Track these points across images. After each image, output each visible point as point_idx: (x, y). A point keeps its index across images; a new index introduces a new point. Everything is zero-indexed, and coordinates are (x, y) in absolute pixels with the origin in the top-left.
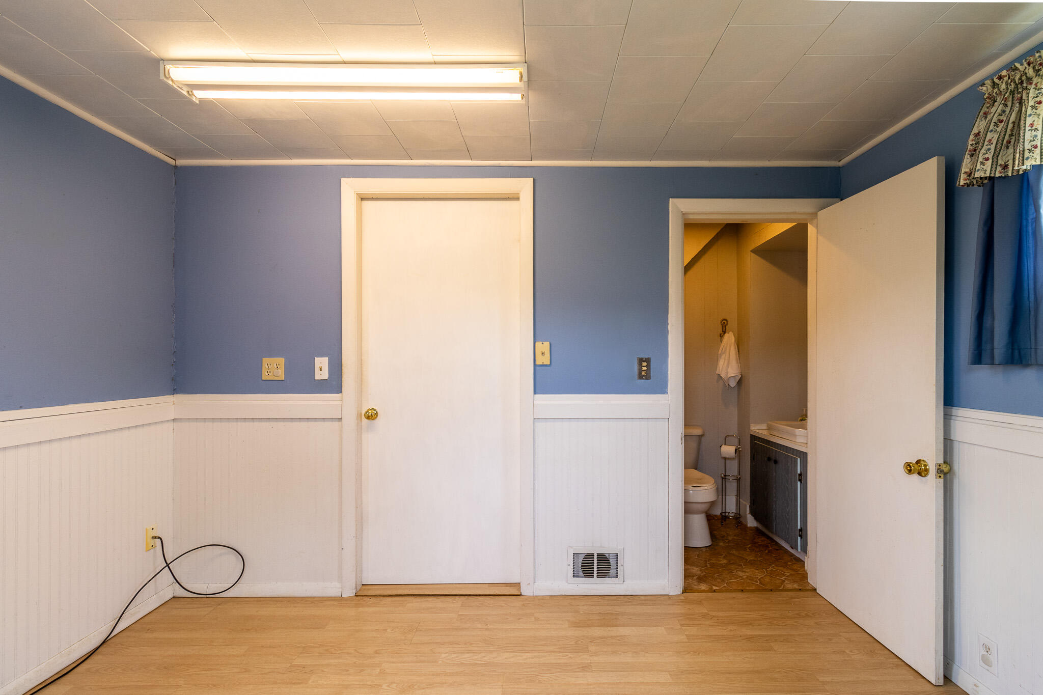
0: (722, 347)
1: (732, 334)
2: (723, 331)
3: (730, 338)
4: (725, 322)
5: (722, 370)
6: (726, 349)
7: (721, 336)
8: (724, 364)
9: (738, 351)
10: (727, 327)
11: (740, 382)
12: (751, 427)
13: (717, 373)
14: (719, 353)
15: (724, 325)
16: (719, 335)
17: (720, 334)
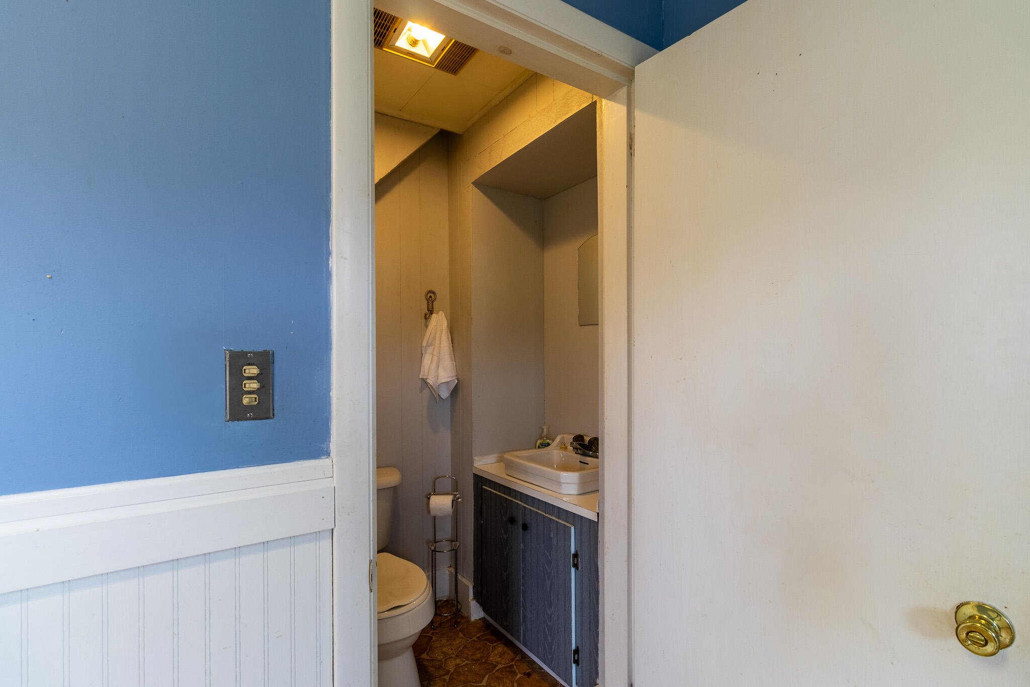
0: (428, 334)
1: (444, 314)
2: (428, 310)
3: (439, 321)
4: (432, 295)
5: (428, 373)
6: (435, 338)
7: (427, 317)
8: (431, 362)
9: (452, 343)
10: (434, 303)
11: (455, 392)
12: (475, 462)
13: (421, 377)
14: (424, 344)
15: (431, 298)
16: (423, 317)
17: (426, 315)
